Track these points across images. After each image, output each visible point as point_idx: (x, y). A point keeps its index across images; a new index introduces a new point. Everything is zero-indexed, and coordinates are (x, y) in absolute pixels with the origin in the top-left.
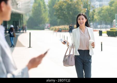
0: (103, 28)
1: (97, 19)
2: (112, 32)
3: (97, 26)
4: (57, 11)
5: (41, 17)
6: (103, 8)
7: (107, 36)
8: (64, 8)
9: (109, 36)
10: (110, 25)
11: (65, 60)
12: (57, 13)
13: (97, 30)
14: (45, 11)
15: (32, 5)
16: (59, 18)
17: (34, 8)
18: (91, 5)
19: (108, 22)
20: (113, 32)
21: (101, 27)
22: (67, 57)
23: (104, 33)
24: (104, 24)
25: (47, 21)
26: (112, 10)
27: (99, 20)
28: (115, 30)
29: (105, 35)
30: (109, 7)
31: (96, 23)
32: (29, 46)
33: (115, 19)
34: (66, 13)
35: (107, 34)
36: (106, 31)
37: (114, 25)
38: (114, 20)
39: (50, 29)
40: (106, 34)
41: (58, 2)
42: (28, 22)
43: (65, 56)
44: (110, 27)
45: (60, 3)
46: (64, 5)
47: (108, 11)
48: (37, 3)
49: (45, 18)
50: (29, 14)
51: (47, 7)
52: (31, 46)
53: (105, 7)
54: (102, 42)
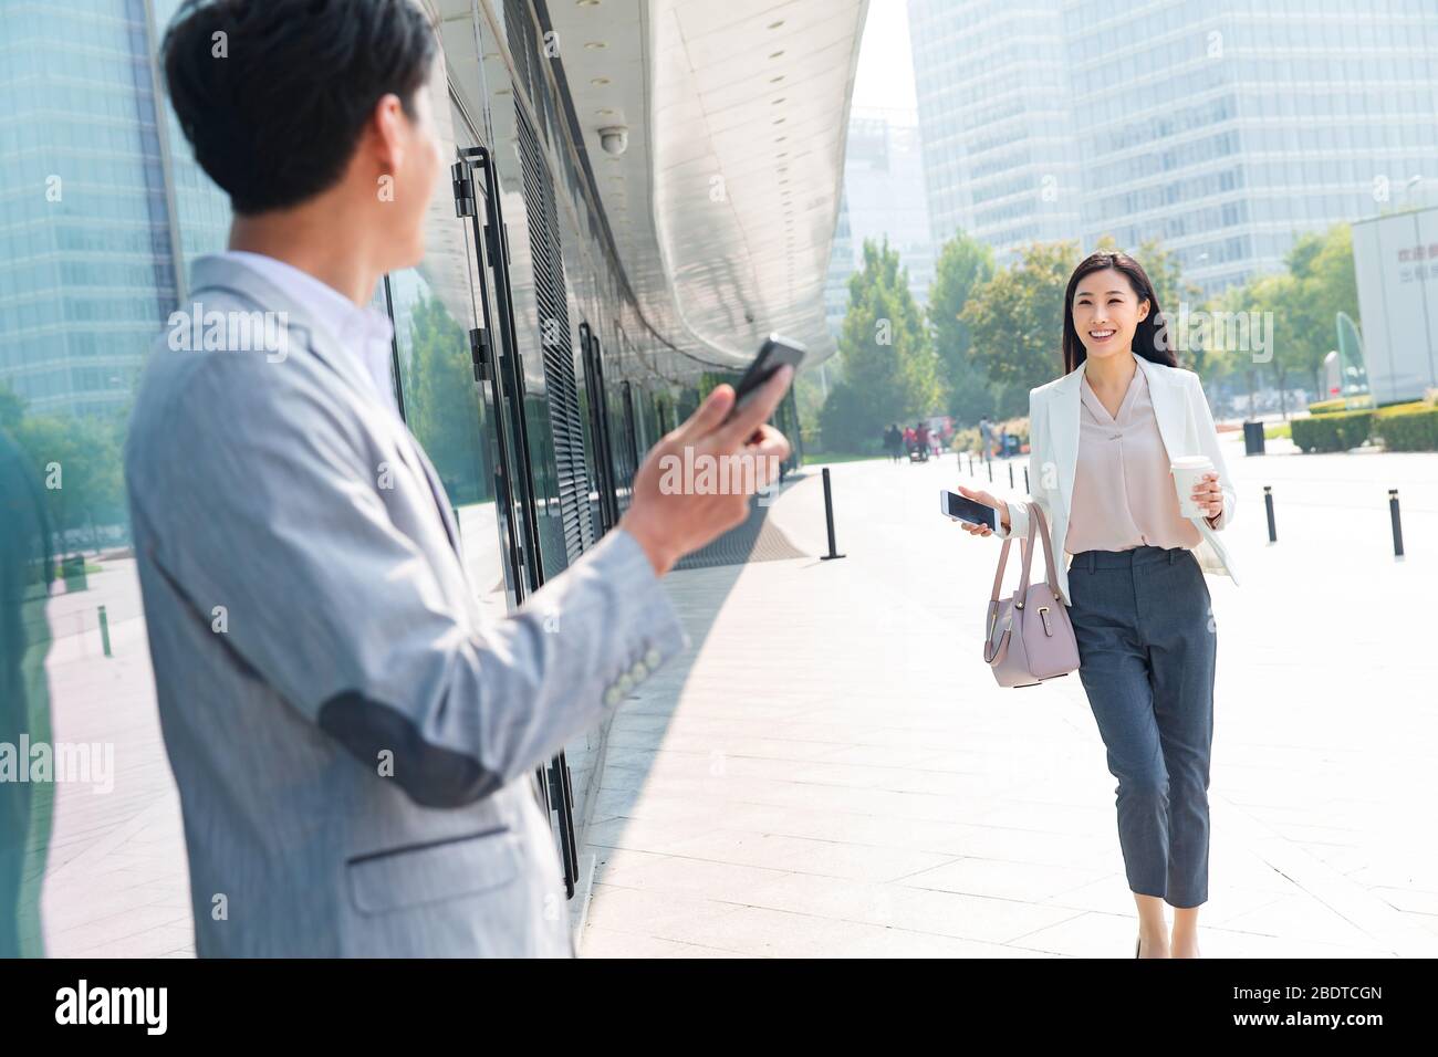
0: (1264, 410)
1: (1226, 358)
2: (1323, 421)
3: (1225, 400)
4: (985, 333)
5: (898, 379)
6: (1255, 293)
7: (1298, 449)
8: (1021, 314)
9: (1306, 451)
10: (1307, 389)
11: (997, 641)
12: (988, 350)
13: (1228, 422)
14: (918, 344)
15: (838, 321)
16: (996, 375)
17: (852, 333)
18: (1181, 282)
19: (1289, 370)
20: (1330, 423)
21: (1251, 403)
22: (1009, 616)
23: (1273, 438)
24: (1268, 384)
25: (934, 402)
26: (1313, 298)
27: (1234, 364)
28: (1345, 410)
29: (1280, 445)
30: (1288, 280)
31: (1221, 386)
32: (827, 554)
33: (1334, 347)
34: (1039, 343)
35: (1296, 443)
36: (1287, 425)
37: (1334, 383)
38: (1331, 356)
39: (955, 445)
40: (1290, 442)
41: (987, 286)
42: (824, 418)
43: (996, 606)
44: (1309, 401)
45: (999, 290)
46: (1020, 298)
47: (1289, 306)
48: (866, 305)
49: (920, 384)
50: (828, 373)
51: (926, 323)
52: (839, 551)
53: (1266, 284)
54: (1267, 489)
